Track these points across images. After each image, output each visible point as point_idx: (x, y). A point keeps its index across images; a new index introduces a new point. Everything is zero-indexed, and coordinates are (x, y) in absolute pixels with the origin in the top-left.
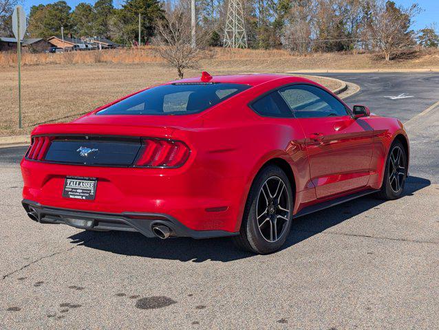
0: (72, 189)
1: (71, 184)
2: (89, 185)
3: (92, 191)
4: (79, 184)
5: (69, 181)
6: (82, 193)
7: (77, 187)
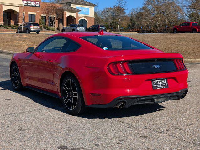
0: (157, 85)
1: (155, 83)
2: (164, 82)
3: (166, 84)
4: (159, 82)
5: (154, 81)
6: (162, 86)
7: (158, 83)
